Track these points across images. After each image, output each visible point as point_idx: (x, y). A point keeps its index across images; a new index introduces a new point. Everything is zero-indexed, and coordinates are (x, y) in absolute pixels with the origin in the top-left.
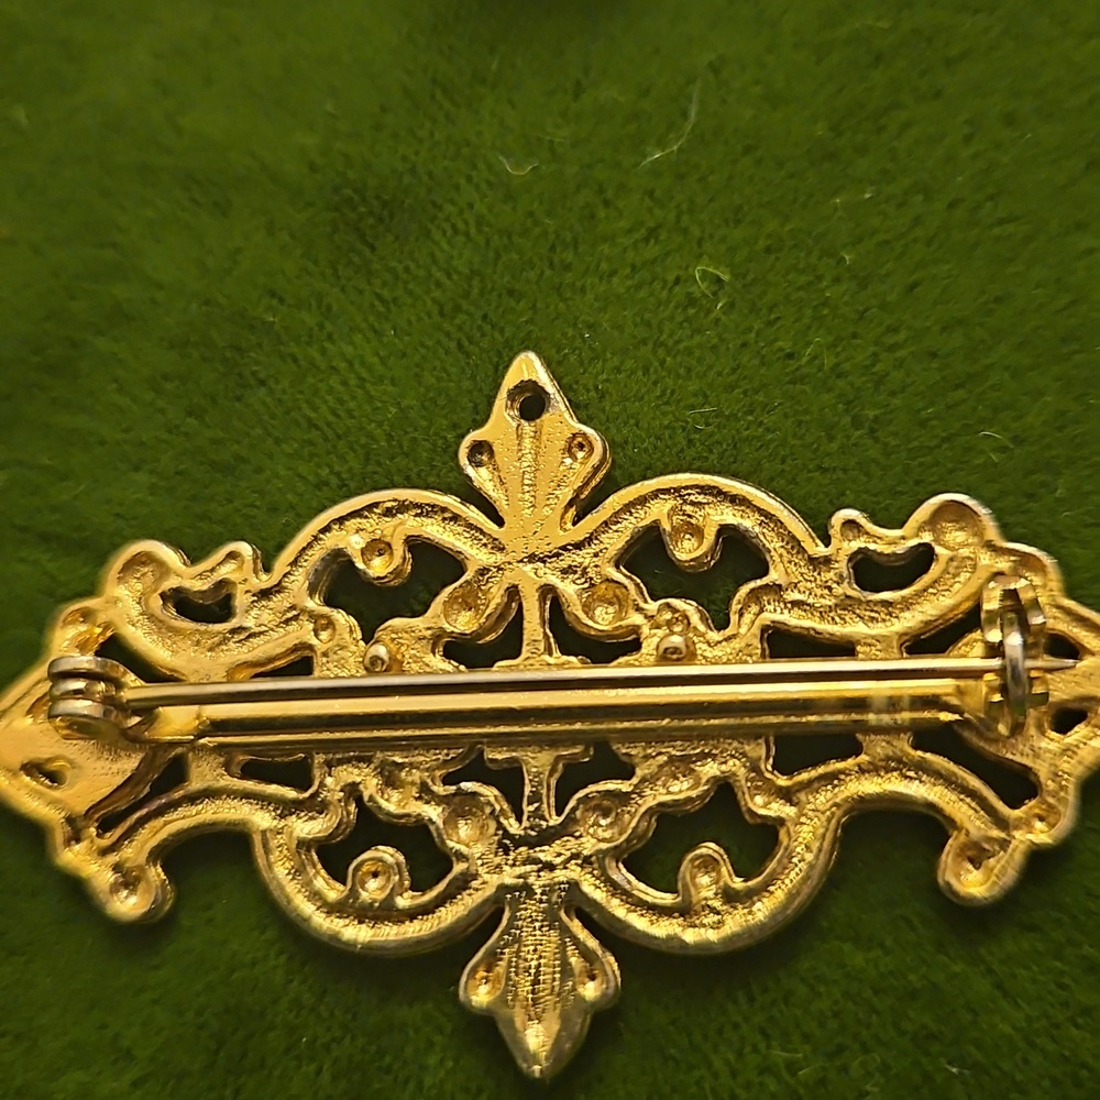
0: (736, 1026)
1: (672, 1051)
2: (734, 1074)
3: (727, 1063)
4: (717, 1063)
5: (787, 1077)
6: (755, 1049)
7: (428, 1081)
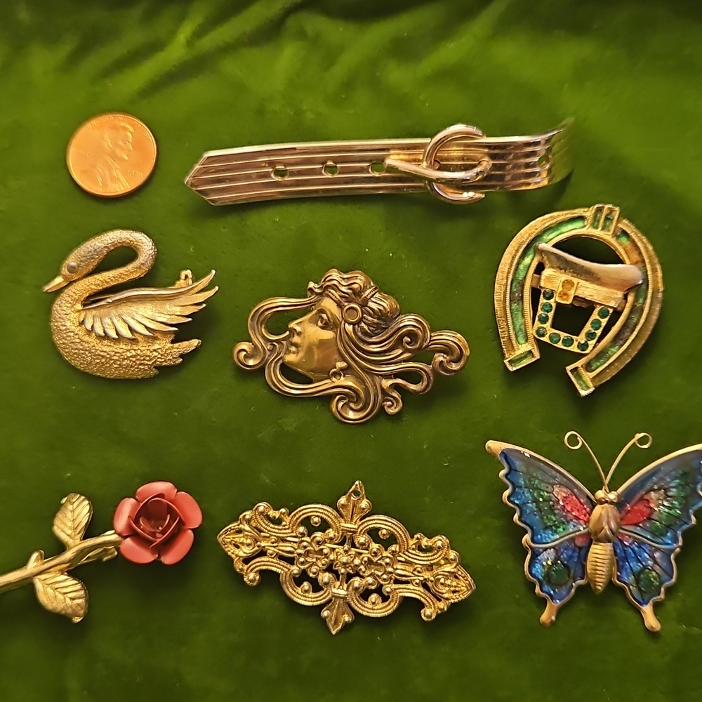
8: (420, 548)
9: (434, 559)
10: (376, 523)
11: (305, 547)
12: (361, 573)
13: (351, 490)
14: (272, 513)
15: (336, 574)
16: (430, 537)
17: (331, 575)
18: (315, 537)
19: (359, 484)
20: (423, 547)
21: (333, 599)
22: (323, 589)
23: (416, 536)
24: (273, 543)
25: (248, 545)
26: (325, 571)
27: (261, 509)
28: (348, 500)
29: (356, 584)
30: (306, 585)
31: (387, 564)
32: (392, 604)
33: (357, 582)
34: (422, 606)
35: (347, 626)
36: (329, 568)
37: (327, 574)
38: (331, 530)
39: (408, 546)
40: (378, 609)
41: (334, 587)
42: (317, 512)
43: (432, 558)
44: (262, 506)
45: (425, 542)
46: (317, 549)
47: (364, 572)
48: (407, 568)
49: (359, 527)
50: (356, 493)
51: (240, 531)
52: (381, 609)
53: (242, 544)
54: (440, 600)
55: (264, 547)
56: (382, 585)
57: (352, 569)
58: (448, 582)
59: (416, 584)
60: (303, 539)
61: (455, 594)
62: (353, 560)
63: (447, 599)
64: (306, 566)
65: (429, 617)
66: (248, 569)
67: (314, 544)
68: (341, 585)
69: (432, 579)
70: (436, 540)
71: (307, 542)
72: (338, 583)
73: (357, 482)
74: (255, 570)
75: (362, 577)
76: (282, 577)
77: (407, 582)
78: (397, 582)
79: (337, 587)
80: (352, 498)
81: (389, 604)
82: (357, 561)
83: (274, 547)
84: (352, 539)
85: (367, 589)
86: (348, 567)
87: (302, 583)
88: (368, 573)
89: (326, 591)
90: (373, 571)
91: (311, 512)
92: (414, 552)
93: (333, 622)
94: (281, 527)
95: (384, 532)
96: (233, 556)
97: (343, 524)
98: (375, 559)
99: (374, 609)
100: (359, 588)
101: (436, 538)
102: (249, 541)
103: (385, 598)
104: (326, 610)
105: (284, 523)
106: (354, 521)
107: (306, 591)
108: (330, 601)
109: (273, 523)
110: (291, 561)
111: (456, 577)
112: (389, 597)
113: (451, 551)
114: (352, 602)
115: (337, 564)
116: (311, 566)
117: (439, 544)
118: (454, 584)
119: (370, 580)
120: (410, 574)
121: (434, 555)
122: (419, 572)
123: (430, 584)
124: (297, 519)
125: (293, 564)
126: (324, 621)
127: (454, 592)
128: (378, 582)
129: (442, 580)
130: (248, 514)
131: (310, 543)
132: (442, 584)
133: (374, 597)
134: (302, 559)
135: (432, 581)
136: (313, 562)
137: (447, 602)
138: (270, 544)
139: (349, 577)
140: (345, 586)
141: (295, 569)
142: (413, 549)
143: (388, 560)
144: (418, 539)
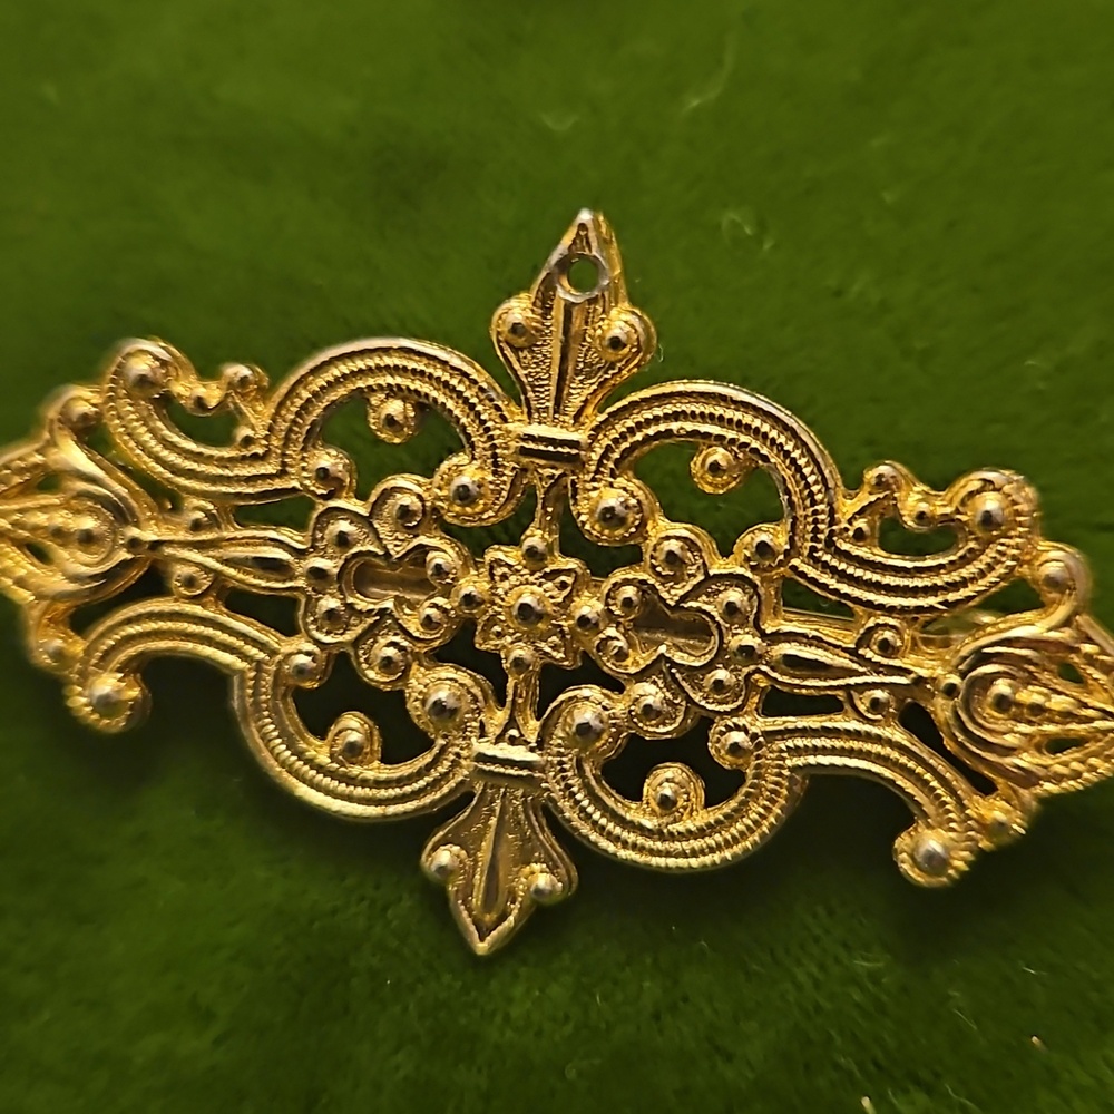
0: (817, 940)
1: (755, 967)
2: (817, 984)
3: (810, 975)
4: (801, 977)
5: (870, 986)
6: (837, 961)
7: (515, 1012)
8: (892, 533)
9: (964, 583)
10: (676, 416)
11: (343, 540)
12: (609, 666)
13: (555, 257)
14: (187, 387)
15: (489, 667)
16: (940, 483)
17: (464, 677)
18: (388, 493)
19: (595, 221)
20: (910, 522)
21: (478, 788)
22: (429, 745)
23: (870, 475)
24: (196, 526)
25: (87, 540)
26: (440, 656)
27: (141, 366)
28: (544, 303)
29: (586, 715)
30: (353, 726)
31: (731, 609)
32: (756, 809)
33: (588, 705)
34: (901, 814)
35: (543, 918)
36: (459, 646)
37: (447, 672)
38: (462, 458)
39: (833, 522)
40: (689, 835)
41: (483, 734)
42: (395, 370)
43: (955, 577)
44: (144, 356)
45: (914, 501)
46: (396, 551)
47: (621, 655)
48: (828, 632)
49: (594, 438)
50: (579, 268)
51: (47, 480)
52: (701, 833)
53: (59, 534)
54: (985, 788)
55: (156, 545)
56: (706, 721)
57: (566, 646)
58: (1031, 695)
59: (876, 705)
60: (333, 503)
61: (1062, 757)
62: (569, 598)
63: (1028, 778)
64: (349, 636)
65: (935, 863)
66: (88, 652)
67: (383, 530)
68: (511, 722)
69: (955, 679)
70: (976, 485)
71: (354, 517)
72: (501, 716)
73: (585, 216)
74: (122, 657)
75: (614, 685)
76: (242, 687)
77: (827, 705)
78: (777, 702)
79: (493, 731)
80: (560, 293)
81: (740, 812)
82: (588, 605)
83: (200, 546)
84: (562, 496)
85: (635, 740)
86: (544, 638)
87: (334, 716)
88: (639, 659)
89: (443, 749)
90: (662, 649)
91: (370, 371)
92: (863, 552)
93: (477, 900)
94: (226, 453)
95: (719, 455)
96: (25, 596)
97: (519, 426)
98: (671, 594)
99: (672, 837)
100: (599, 735)
101: (972, 482)
102: (89, 523)
103: (720, 784)
104: (444, 842)
105: (244, 432)
106: (572, 410)
107: (353, 752)
108: (461, 798)
109: (190, 434)
110: (280, 614)
111: (1072, 675)
112: (737, 778)
113: (1043, 545)
114: (565, 804)
115: (492, 621)
116: (371, 632)
117: (991, 502)
118: (1058, 703)
119: (650, 693)
120: (843, 661)
121: (964, 561)
122: (886, 648)
123: (941, 709)
124: (305, 407)
125: (290, 630)
126: (435, 896)
127: (1057, 745)
128: (689, 700)
129: (1002, 687)
130: (83, 399)
131: (365, 521)
132: (1002, 703)
133: (668, 778)
134: (329, 603)
135: (951, 691)
136: (383, 612)
137: (1025, 793)
138: (182, 536)
139: (553, 681)
140: (532, 728)
141: (299, 651)
142: (859, 536)
143: (735, 595)
144: (881, 483)
